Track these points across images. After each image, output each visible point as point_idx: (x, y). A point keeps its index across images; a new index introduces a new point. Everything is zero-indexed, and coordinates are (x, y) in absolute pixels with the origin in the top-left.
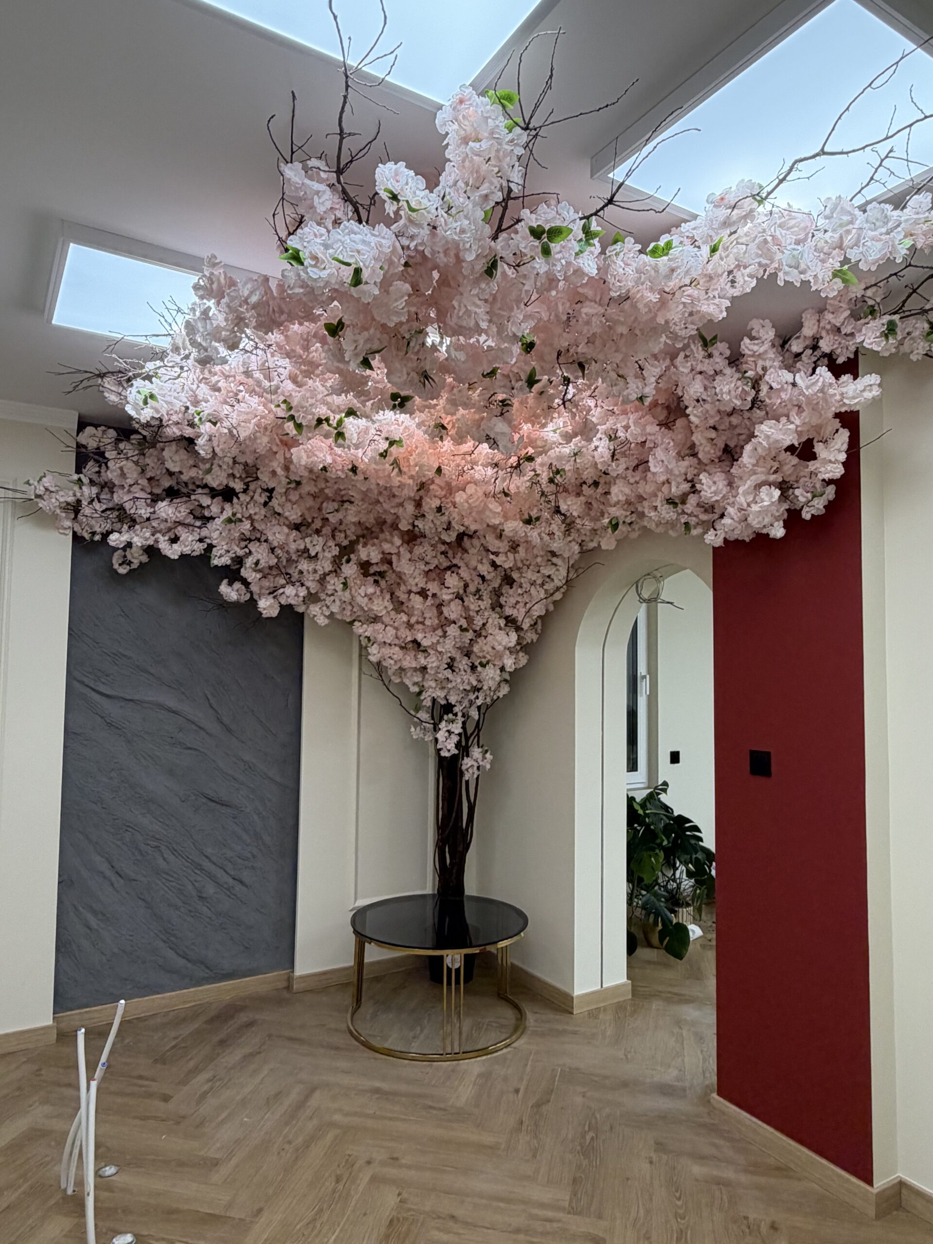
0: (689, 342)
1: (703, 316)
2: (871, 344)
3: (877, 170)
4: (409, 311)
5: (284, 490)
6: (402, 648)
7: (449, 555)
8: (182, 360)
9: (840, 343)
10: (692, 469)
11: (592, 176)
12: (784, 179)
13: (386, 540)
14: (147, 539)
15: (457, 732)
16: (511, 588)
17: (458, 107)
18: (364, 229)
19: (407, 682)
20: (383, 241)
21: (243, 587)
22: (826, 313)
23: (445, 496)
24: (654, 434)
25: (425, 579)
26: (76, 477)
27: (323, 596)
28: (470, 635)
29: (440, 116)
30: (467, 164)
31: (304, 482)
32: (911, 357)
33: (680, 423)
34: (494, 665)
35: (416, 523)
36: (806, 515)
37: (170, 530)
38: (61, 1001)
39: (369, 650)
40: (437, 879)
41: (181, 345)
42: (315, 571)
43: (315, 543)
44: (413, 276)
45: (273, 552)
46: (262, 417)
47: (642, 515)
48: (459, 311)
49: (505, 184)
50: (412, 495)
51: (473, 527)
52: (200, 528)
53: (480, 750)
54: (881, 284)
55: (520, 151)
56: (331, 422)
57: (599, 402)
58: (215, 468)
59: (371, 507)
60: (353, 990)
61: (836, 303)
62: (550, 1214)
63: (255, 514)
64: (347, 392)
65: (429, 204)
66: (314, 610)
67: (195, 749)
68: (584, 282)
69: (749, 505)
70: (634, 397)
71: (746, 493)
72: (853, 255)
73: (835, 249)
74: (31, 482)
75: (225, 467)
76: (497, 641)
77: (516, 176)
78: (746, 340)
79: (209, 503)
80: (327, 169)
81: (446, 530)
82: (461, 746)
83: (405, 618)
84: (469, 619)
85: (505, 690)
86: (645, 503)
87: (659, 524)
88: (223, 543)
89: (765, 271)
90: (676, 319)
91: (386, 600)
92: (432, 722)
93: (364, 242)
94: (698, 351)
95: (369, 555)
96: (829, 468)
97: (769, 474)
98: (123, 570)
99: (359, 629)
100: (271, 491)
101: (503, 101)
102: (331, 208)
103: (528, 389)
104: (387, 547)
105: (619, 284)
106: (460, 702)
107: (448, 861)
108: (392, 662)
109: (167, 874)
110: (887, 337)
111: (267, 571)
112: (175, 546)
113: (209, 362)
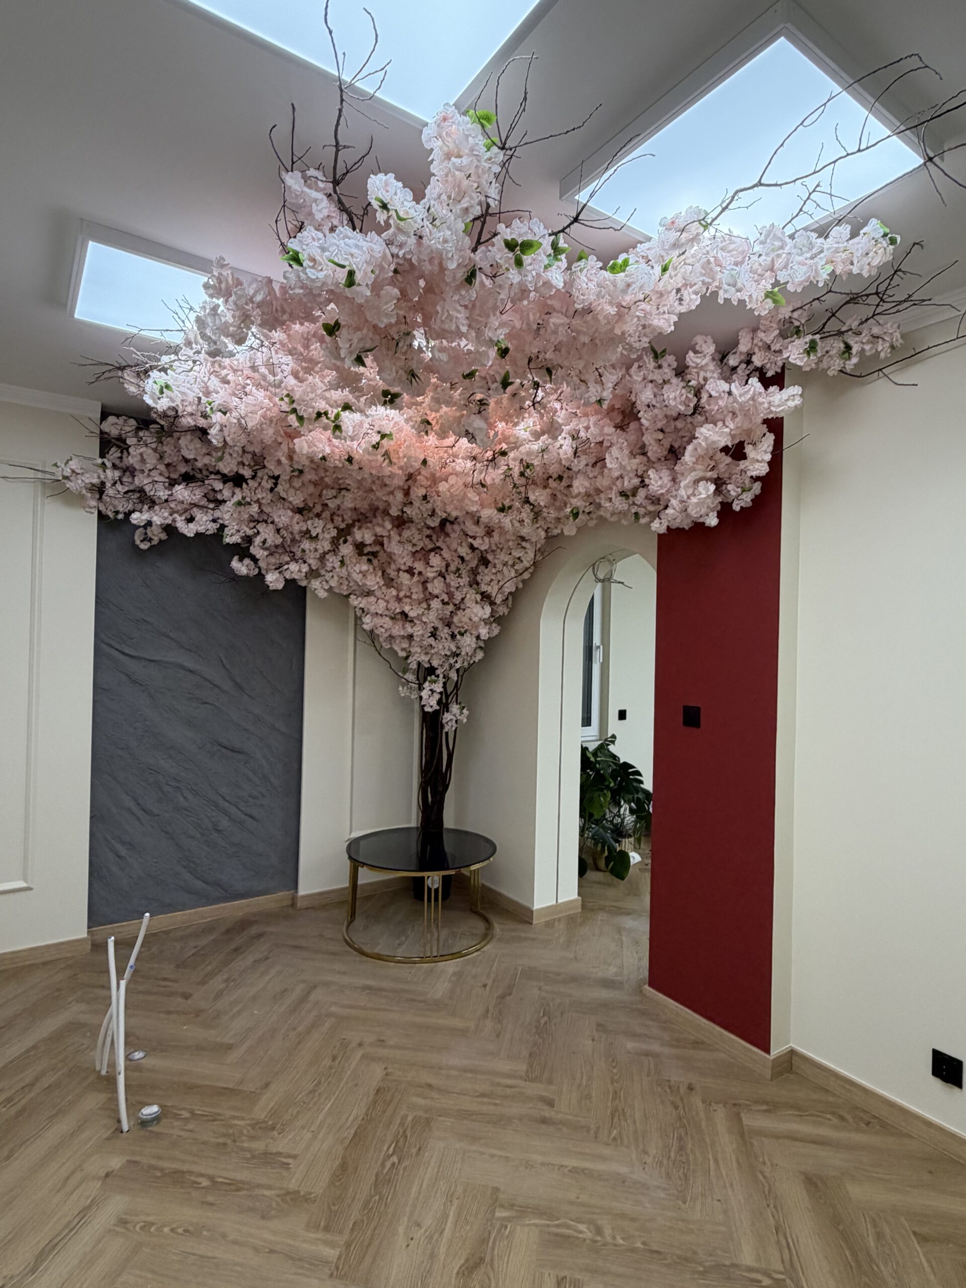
0: (642, 354)
1: (654, 329)
2: (796, 359)
3: (805, 202)
4: (397, 314)
5: (288, 478)
6: (392, 618)
7: (433, 538)
8: (194, 353)
9: (770, 359)
10: (642, 466)
11: (560, 197)
12: (727, 207)
13: (378, 524)
14: (165, 518)
15: (438, 690)
16: (487, 567)
17: (442, 124)
18: (357, 235)
19: (396, 648)
20: (374, 246)
21: (252, 563)
22: (758, 331)
23: (430, 486)
25: (412, 559)
26: (100, 461)
27: (323, 572)
29: (426, 131)
30: (450, 179)
31: (306, 470)
32: (829, 372)
33: (633, 425)
34: (471, 634)
35: (405, 509)
36: (736, 507)
37: (186, 511)
38: (95, 917)
39: (364, 620)
40: (420, 815)
41: (193, 340)
42: (316, 550)
43: (315, 525)
44: (402, 282)
45: (278, 533)
46: (268, 409)
47: (599, 506)
48: (442, 315)
49: (483, 199)
50: (401, 484)
51: (454, 514)
52: (213, 509)
53: (458, 706)
54: (806, 307)
55: (497, 169)
56: (329, 416)
57: (564, 405)
58: (227, 456)
59: (365, 495)
60: (347, 908)
61: (768, 323)
62: (510, 1082)
63: (263, 498)
64: (343, 388)
65: (415, 214)
66: (315, 584)
67: (211, 704)
68: (552, 293)
69: (689, 498)
70: (593, 399)
71: (686, 487)
72: (782, 277)
73: (767, 272)
74: (59, 464)
75: (235, 455)
76: (473, 612)
77: (493, 192)
78: (691, 354)
79: (221, 488)
80: (324, 179)
81: (431, 516)
82: (442, 702)
83: (394, 592)
84: (450, 595)
85: (480, 655)
86: (602, 496)
87: (613, 514)
88: (234, 524)
89: (708, 289)
90: (631, 331)
91: (378, 577)
92: (417, 682)
93: (357, 246)
94: (650, 363)
95: (363, 537)
96: (756, 467)
97: (706, 471)
98: (144, 546)
99: (354, 601)
100: (276, 478)
101: (482, 120)
102: (328, 216)
103: (502, 391)
104: (379, 530)
105: (582, 297)
106: (442, 665)
107: (430, 800)
108: (383, 630)
109: (186, 810)
110: (809, 354)
111: (273, 549)
112: (191, 525)
113: (218, 356)
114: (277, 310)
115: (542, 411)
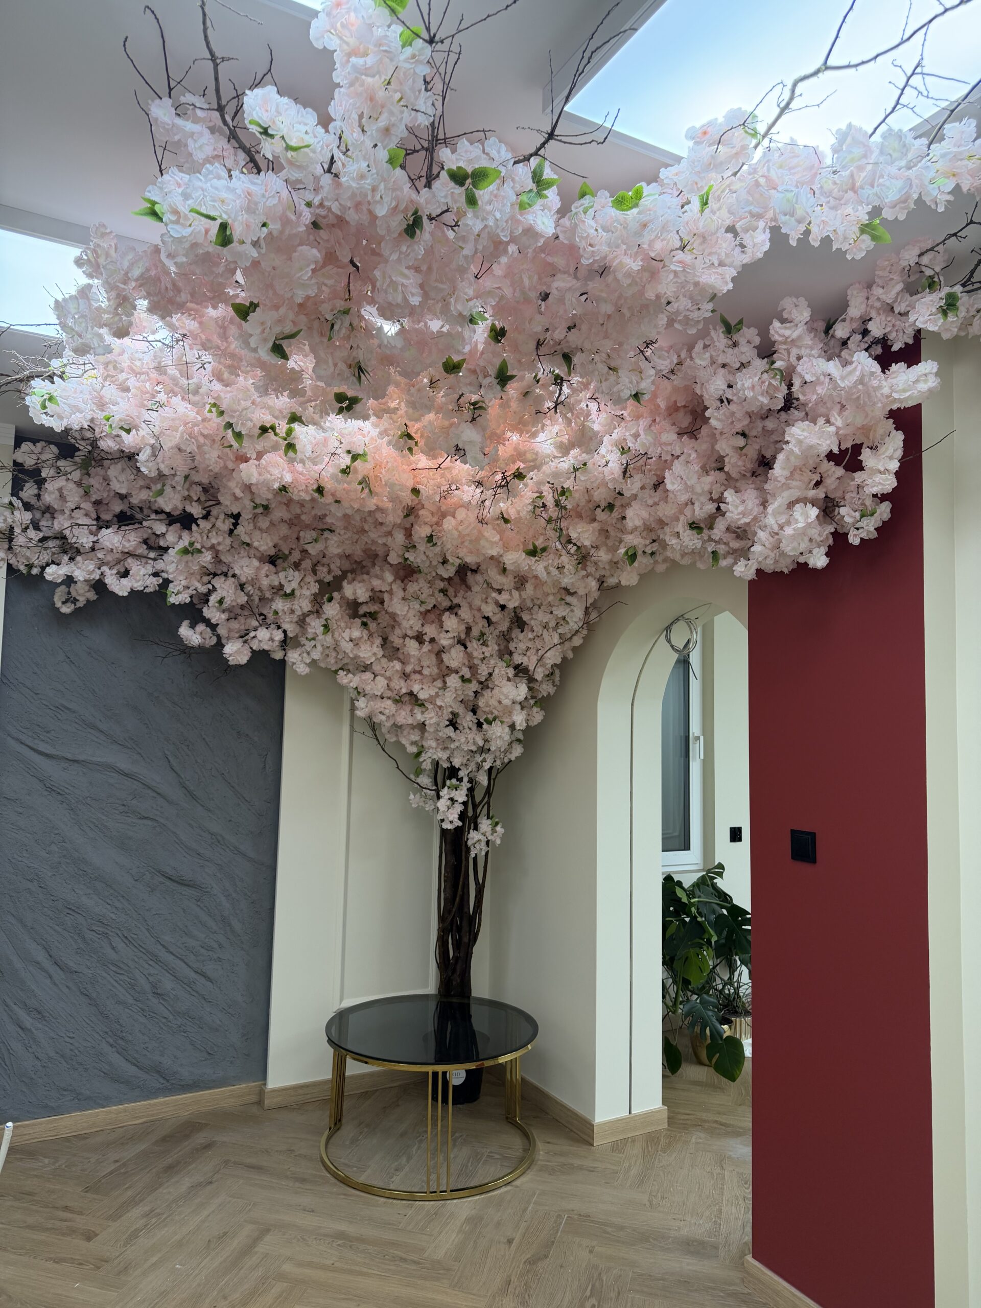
0: (706, 328)
2: (926, 322)
3: (903, 90)
4: (324, 284)
5: (250, 516)
6: (396, 702)
7: (449, 594)
9: (893, 326)
10: (718, 485)
12: (788, 104)
13: (377, 577)
14: (91, 573)
15: (462, 800)
16: (522, 632)
17: (335, 11)
19: (404, 741)
21: (208, 629)
22: (874, 287)
23: (437, 524)
24: (671, 444)
25: (420, 622)
26: (9, 500)
27: (303, 640)
28: (474, 686)
29: (315, 26)
30: (359, 88)
31: (273, 506)
33: (704, 431)
34: (502, 722)
35: (407, 555)
36: (854, 539)
37: (119, 562)
39: (356, 704)
40: (439, 976)
43: (290, 578)
44: (328, 241)
45: (242, 589)
46: (195, 425)
47: (664, 545)
50: (398, 521)
51: (473, 559)
52: (155, 560)
53: (489, 822)
54: (940, 248)
55: (425, 70)
56: (277, 431)
57: (602, 406)
58: (168, 489)
59: (356, 536)
60: (330, 1110)
63: (219, 544)
64: (279, 392)
65: (313, 141)
66: (294, 656)
67: (153, 820)
68: (540, 244)
70: (626, 393)
71: (776, 513)
73: (846, 192)
75: (179, 488)
76: (502, 693)
78: (776, 324)
79: (165, 531)
80: (206, 106)
81: (442, 564)
82: (468, 817)
83: (397, 666)
84: (472, 668)
86: (667, 529)
87: (684, 554)
88: (181, 578)
91: (375, 646)
92: (434, 788)
93: (228, 188)
94: (721, 340)
95: (356, 593)
96: (877, 479)
97: (807, 488)
98: (66, 609)
100: (236, 517)
103: (499, 387)
104: (376, 583)
105: (591, 249)
106: (466, 765)
108: (383, 718)
109: (115, 965)
110: (945, 313)
111: (239, 611)
112: (124, 581)
113: (88, 352)
114: (167, 288)
115: (569, 415)
